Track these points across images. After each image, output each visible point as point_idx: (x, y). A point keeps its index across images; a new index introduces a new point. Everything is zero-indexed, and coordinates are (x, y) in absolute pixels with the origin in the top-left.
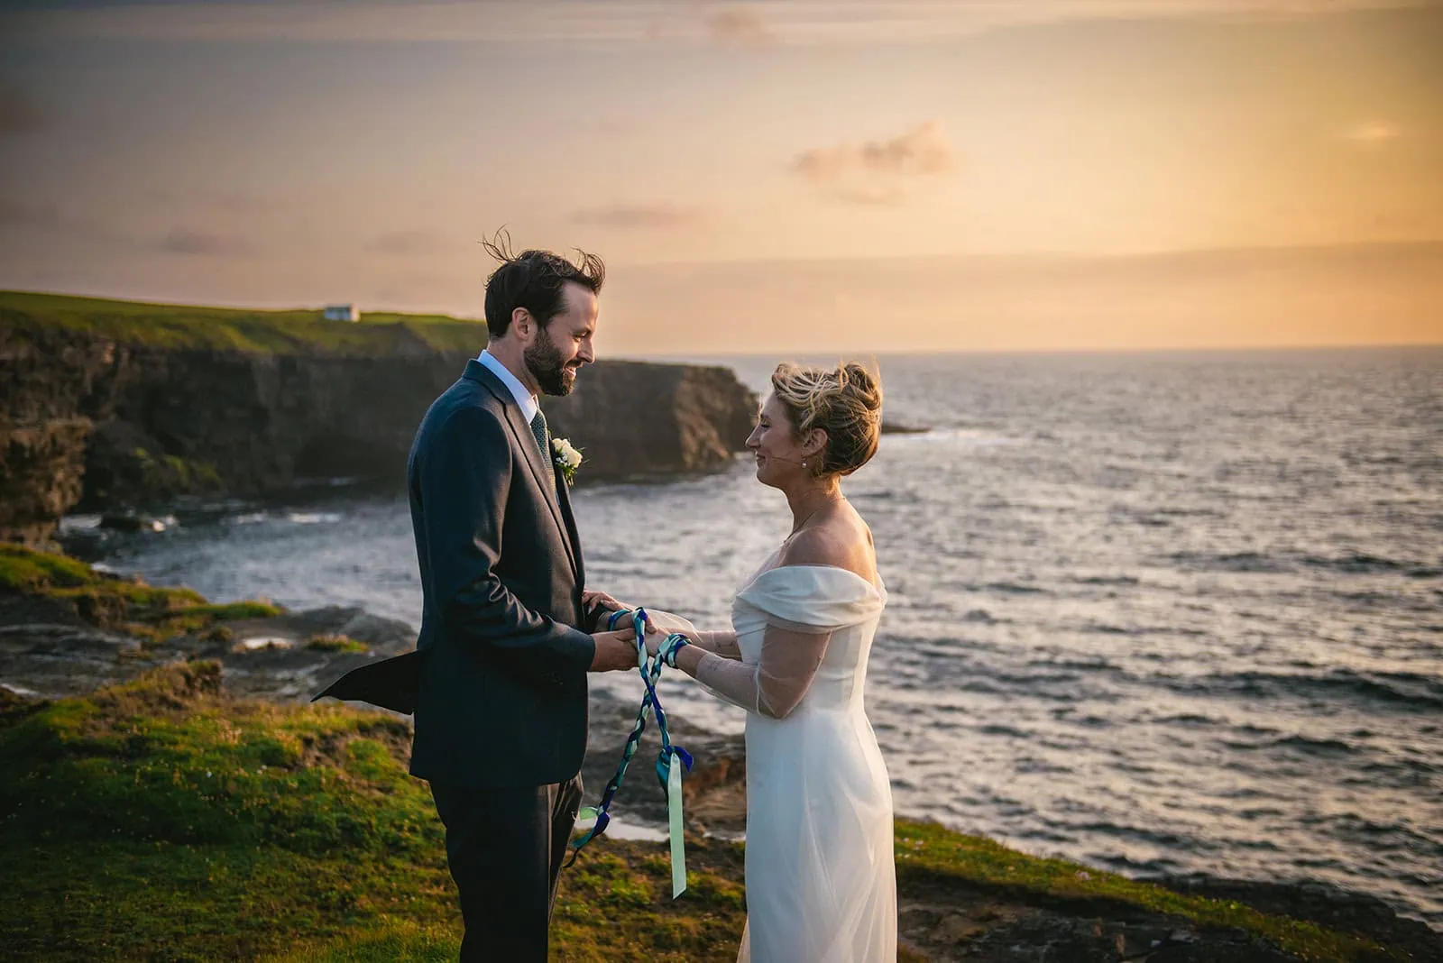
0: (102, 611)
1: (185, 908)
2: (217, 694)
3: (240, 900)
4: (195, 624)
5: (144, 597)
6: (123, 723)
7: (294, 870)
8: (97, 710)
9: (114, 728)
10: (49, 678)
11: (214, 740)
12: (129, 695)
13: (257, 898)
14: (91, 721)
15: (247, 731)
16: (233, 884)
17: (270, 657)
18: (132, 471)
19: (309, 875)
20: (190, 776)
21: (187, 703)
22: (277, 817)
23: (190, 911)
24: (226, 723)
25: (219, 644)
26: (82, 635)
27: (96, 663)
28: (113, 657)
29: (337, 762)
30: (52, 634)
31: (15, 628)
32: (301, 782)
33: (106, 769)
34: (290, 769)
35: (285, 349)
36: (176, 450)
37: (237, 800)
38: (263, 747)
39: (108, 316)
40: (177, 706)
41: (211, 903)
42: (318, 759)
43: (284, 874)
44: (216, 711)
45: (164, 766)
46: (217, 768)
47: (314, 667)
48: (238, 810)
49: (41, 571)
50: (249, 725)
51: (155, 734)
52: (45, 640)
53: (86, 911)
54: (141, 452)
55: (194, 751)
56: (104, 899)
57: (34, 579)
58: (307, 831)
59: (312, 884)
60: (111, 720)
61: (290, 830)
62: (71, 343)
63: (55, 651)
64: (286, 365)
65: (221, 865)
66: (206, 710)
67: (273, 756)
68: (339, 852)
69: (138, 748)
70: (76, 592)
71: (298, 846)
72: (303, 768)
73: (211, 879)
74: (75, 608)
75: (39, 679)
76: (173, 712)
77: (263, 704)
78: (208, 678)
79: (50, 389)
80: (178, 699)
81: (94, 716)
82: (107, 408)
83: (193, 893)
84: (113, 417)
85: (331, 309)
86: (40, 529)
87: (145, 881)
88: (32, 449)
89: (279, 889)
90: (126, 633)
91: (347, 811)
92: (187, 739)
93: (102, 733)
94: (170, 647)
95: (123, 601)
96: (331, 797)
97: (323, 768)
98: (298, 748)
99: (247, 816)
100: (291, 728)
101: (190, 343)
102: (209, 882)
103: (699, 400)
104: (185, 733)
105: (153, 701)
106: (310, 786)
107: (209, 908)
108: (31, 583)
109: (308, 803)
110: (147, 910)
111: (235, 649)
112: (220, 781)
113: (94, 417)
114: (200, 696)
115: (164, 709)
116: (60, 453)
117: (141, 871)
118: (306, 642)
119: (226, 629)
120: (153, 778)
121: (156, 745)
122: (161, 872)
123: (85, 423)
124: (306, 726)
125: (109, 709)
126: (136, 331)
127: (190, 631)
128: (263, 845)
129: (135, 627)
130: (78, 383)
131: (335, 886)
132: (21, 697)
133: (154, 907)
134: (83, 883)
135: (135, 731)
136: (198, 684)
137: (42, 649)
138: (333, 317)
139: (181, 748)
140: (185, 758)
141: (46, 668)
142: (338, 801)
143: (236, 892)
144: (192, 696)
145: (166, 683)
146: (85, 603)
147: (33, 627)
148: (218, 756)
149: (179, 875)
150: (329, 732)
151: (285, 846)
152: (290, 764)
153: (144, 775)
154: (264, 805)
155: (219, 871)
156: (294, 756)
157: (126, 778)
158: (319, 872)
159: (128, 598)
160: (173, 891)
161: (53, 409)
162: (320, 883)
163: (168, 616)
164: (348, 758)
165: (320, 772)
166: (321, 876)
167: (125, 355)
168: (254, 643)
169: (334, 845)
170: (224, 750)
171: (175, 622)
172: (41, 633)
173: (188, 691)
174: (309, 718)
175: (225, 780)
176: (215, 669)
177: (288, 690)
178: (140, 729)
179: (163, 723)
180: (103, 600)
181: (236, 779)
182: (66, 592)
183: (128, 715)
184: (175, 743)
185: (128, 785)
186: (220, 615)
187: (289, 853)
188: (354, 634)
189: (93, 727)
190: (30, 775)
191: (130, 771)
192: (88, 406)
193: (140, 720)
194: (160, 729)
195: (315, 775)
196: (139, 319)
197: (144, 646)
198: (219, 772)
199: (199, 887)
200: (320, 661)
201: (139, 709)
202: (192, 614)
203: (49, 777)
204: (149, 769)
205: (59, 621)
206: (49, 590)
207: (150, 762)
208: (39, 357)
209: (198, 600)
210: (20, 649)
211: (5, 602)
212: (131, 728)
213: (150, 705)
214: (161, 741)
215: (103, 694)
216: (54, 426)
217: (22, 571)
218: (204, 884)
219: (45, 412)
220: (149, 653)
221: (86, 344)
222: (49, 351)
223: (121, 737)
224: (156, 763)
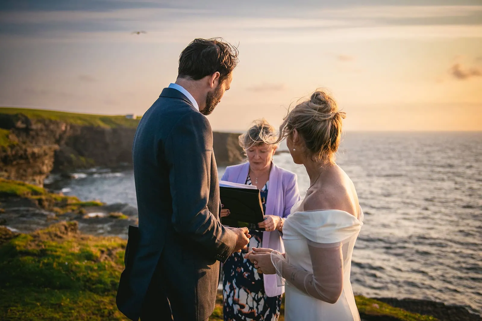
0: (46, 204)
1: (51, 316)
2: (76, 233)
3: (71, 313)
4: (75, 208)
5: (60, 199)
6: (40, 244)
7: (93, 300)
8: (32, 239)
9: (37, 245)
10: (24, 225)
11: (70, 251)
12: (44, 233)
13: (78, 312)
14: (29, 242)
15: (82, 247)
16: (70, 305)
17: (97, 220)
18: (70, 161)
19: (98, 302)
20: (60, 264)
21: (64, 236)
22: (89, 280)
23: (53, 317)
24: (75, 245)
25: (80, 217)
26: (37, 211)
27: (39, 221)
28: (45, 219)
29: (112, 259)
30: (28, 211)
31: (16, 208)
32: (99, 267)
33: (31, 261)
34: (95, 261)
36: (82, 154)
37: (75, 273)
38: (86, 254)
40: (60, 237)
41: (60, 314)
42: (106, 258)
43: (90, 302)
44: (74, 239)
45: (51, 260)
46: (69, 261)
47: (110, 224)
48: (75, 277)
49: (28, 190)
50: (83, 245)
51: (50, 248)
52: (25, 213)
53: (15, 316)
54: (72, 156)
55: (62, 255)
56: (23, 311)
57: (25, 192)
58: (99, 286)
59: (99, 306)
60: (37, 242)
61: (93, 285)
62: (53, 124)
63: (27, 216)
65: (67, 298)
66: (70, 239)
67: (89, 257)
68: (110, 293)
69: (43, 253)
70: (38, 197)
71: (96, 291)
72: (99, 262)
73: (62, 304)
74: (37, 202)
75: (20, 226)
76: (59, 240)
77: (91, 237)
78: (73, 227)
79: (46, 137)
80: (61, 235)
81: (31, 241)
82: (63, 142)
83: (55, 309)
84: (65, 146)
85: (128, 115)
86: (40, 178)
87: (38, 304)
88: (38, 154)
89: (87, 308)
90: (51, 211)
91: (114, 278)
92: (61, 250)
93: (33, 247)
94: (64, 216)
95: (54, 201)
96: (108, 272)
97: (107, 262)
98: (99, 254)
99: (78, 279)
100: (97, 246)
102: (61, 305)
104: (61, 248)
105: (53, 236)
106: (101, 268)
107: (60, 316)
108: (24, 194)
109: (100, 275)
110: (37, 316)
111: (85, 217)
112: (70, 266)
113: (59, 145)
114: (70, 234)
115: (56, 239)
116: (46, 154)
117: (38, 300)
118: (108, 215)
119: (84, 210)
120: (47, 264)
121: (49, 253)
122: (45, 300)
123: (56, 147)
124: (103, 246)
125: (37, 239)
126: (72, 121)
127: (73, 210)
128: (84, 291)
129: (56, 209)
130: (55, 136)
131: (107, 307)
132: (13, 232)
133: (40, 315)
134: (16, 304)
135: (43, 247)
136: (69, 229)
137: (23, 216)
138: (128, 118)
139: (58, 253)
140: (58, 257)
141: (23, 222)
142: (111, 274)
143: (71, 309)
144: (67, 234)
145: (58, 229)
146: (40, 201)
147: (22, 208)
148: (70, 257)
149: (52, 302)
150: (110, 248)
151: (91, 290)
152: (95, 259)
153: (44, 263)
154: (85, 276)
155: (66, 301)
156: (97, 257)
157: (37, 264)
158: (102, 301)
159: (55, 199)
160: (48, 308)
161: (47, 142)
162: (102, 307)
163: (67, 205)
164: (116, 257)
165: (105, 263)
166: (102, 303)
167: (69, 127)
168: (92, 215)
169: (109, 290)
170: (73, 254)
171: (69, 207)
172: (24, 210)
173: (65, 232)
174: (105, 242)
175: (72, 266)
176: (75, 225)
177: (101, 231)
178: (45, 246)
179: (54, 244)
180: (47, 200)
181: (76, 266)
182: (35, 197)
183: (43, 240)
184: (56, 251)
185: (38, 267)
186: (83, 205)
187: (92, 293)
188: (125, 213)
189: (30, 245)
191: (39, 262)
192: (58, 142)
193: (46, 242)
194: (53, 246)
195: (104, 264)
196: (73, 118)
197: (57, 215)
198: (70, 263)
199: (58, 307)
200: (112, 221)
201: (47, 239)
202: (75, 205)
203: (11, 263)
204: (46, 261)
205: (31, 206)
206: (30, 196)
207: (46, 259)
208: (44, 128)
209: (78, 200)
210: (16, 215)
211: (15, 200)
212: (42, 246)
213: (51, 237)
214: (52, 251)
215: (35, 233)
216: (45, 147)
217: (22, 190)
218: (60, 306)
219: (45, 143)
220: (57, 218)
221: (57, 124)
222: (47, 126)
223: (38, 249)
224: (48, 259)
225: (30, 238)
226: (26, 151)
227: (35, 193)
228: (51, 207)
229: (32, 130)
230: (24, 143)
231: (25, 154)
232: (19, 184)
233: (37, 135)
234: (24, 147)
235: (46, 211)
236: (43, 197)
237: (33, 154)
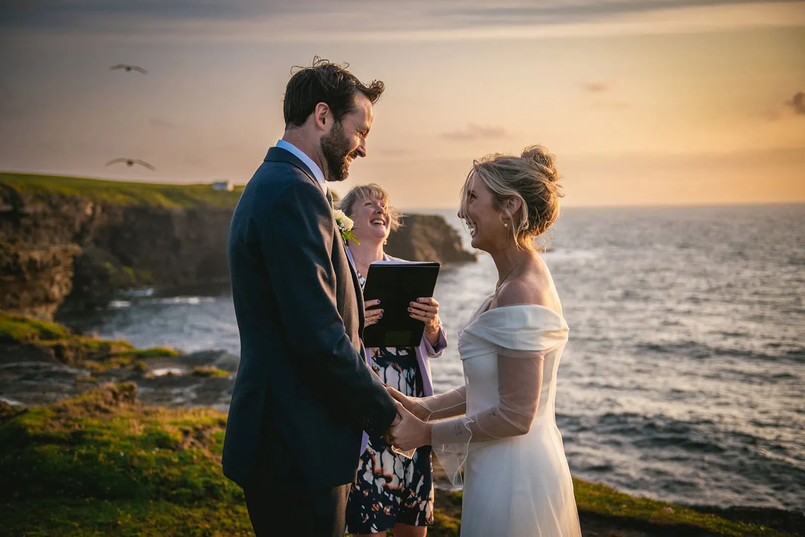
0: (70, 354)
2: (133, 403)
4: (126, 361)
5: (96, 345)
6: (70, 423)
7: (173, 515)
8: (54, 414)
9: (65, 426)
10: (33, 394)
11: (127, 433)
12: (76, 405)
14: (50, 421)
15: (149, 426)
16: (134, 525)
17: (169, 380)
18: (103, 276)
19: (183, 518)
20: (110, 456)
21: (113, 409)
22: (164, 481)
24: (135, 422)
25: (138, 374)
26: (55, 368)
27: (61, 385)
28: (72, 381)
29: (204, 445)
30: (37, 368)
31: (14, 364)
32: (181, 458)
33: (56, 452)
34: (173, 450)
35: (190, 205)
36: (129, 263)
37: (139, 471)
38: (157, 436)
39: (89, 187)
40: (106, 411)
42: (192, 443)
43: (167, 518)
44: (131, 414)
45: (93, 449)
46: (127, 450)
47: (195, 386)
48: (139, 477)
49: (34, 331)
50: (150, 422)
51: (89, 429)
52: (32, 371)
54: (108, 265)
55: (113, 440)
57: (29, 335)
58: (183, 490)
59: (185, 524)
60: (63, 421)
61: (173, 489)
62: (68, 202)
63: (37, 378)
64: (192, 215)
65: (127, 513)
66: (125, 414)
67: (163, 442)
68: (203, 503)
69: (78, 438)
70: (54, 343)
71: (177, 500)
72: (182, 450)
73: (119, 522)
74: (52, 352)
75: (25, 395)
76: (103, 415)
77: (161, 409)
78: (127, 393)
79: (55, 229)
80: (107, 407)
81: (53, 419)
82: (88, 239)
83: (108, 532)
84: (92, 246)
85: (217, 184)
86: (47, 309)
87: (76, 524)
88: (42, 263)
89: (163, 528)
90: (82, 367)
91: (210, 476)
92: (109, 432)
93: (56, 429)
94: (108, 375)
95: (83, 348)
96: (199, 467)
97: (195, 449)
98: (179, 437)
99: (145, 480)
100: (175, 424)
101: (136, 202)
102: (118, 525)
103: (425, 233)
104: (109, 428)
105: (92, 408)
106: (186, 461)
108: (27, 338)
109: (183, 472)
111: (148, 375)
112: (129, 459)
113: (81, 245)
114: (122, 405)
115: (98, 413)
116: (57, 263)
117: (74, 518)
118: (191, 371)
119: (144, 364)
120: (87, 457)
121: (89, 437)
122: (87, 518)
123: (76, 248)
124: (186, 423)
125: (62, 414)
126: (105, 196)
127: (122, 365)
128: (156, 499)
129: (89, 363)
130: (71, 226)
131: (200, 525)
132: (12, 407)
134: (36, 527)
135: (77, 427)
136: (121, 397)
137: (29, 377)
138: (217, 188)
139: (105, 438)
140: (107, 444)
141: (30, 389)
142: (204, 470)
143: (135, 530)
144: (117, 405)
145: (100, 397)
146: (59, 349)
147: (25, 364)
148: (128, 443)
149: (99, 520)
150: (200, 426)
151: (169, 499)
152: (174, 446)
153: (80, 455)
154: (156, 474)
155: (125, 518)
156: (176, 442)
157: (68, 457)
158: (190, 516)
159: (87, 346)
160: (94, 531)
161: (57, 240)
162: (190, 524)
163: (110, 356)
164: (211, 442)
165: (193, 452)
166: (191, 520)
167: (99, 210)
168: (160, 372)
169: (200, 498)
170: (132, 438)
171: (113, 360)
172: (30, 367)
173: (114, 401)
174: (188, 417)
175: (132, 458)
176: (132, 388)
177: (179, 400)
178: (80, 426)
179: (95, 422)
180: (71, 348)
181: (139, 458)
182: (48, 343)
183: (74, 417)
184: (101, 435)
185: (70, 461)
186: (141, 356)
187: (171, 504)
188: (222, 366)
189: (52, 426)
190: (8, 457)
191: (71, 453)
192: (78, 238)
193: (82, 420)
194: (93, 426)
195: (189, 454)
196: (107, 189)
197: (93, 375)
198: (128, 453)
199: (111, 528)
200: (198, 382)
201: (82, 413)
202: (125, 355)
203: (19, 458)
204: (84, 451)
205: (43, 360)
206: (37, 342)
207: (85, 447)
208: (49, 210)
209: (130, 347)
210: (16, 377)
211: (10, 349)
212: (74, 425)
213: (89, 411)
214: (93, 434)
215: (60, 404)
216: (55, 249)
217: (22, 331)
218: (115, 526)
219: (52, 241)
220: (94, 379)
221: (76, 203)
222: (55, 207)
223: (68, 431)
224: (89, 448)
225: (50, 413)
226: (16, 256)
227: (47, 334)
228: (80, 362)
229: (26, 215)
230: (13, 241)
231: (15, 263)
232: (15, 320)
233: (36, 225)
234: (12, 249)
235: (71, 367)
236: (64, 343)
237: (32, 262)
